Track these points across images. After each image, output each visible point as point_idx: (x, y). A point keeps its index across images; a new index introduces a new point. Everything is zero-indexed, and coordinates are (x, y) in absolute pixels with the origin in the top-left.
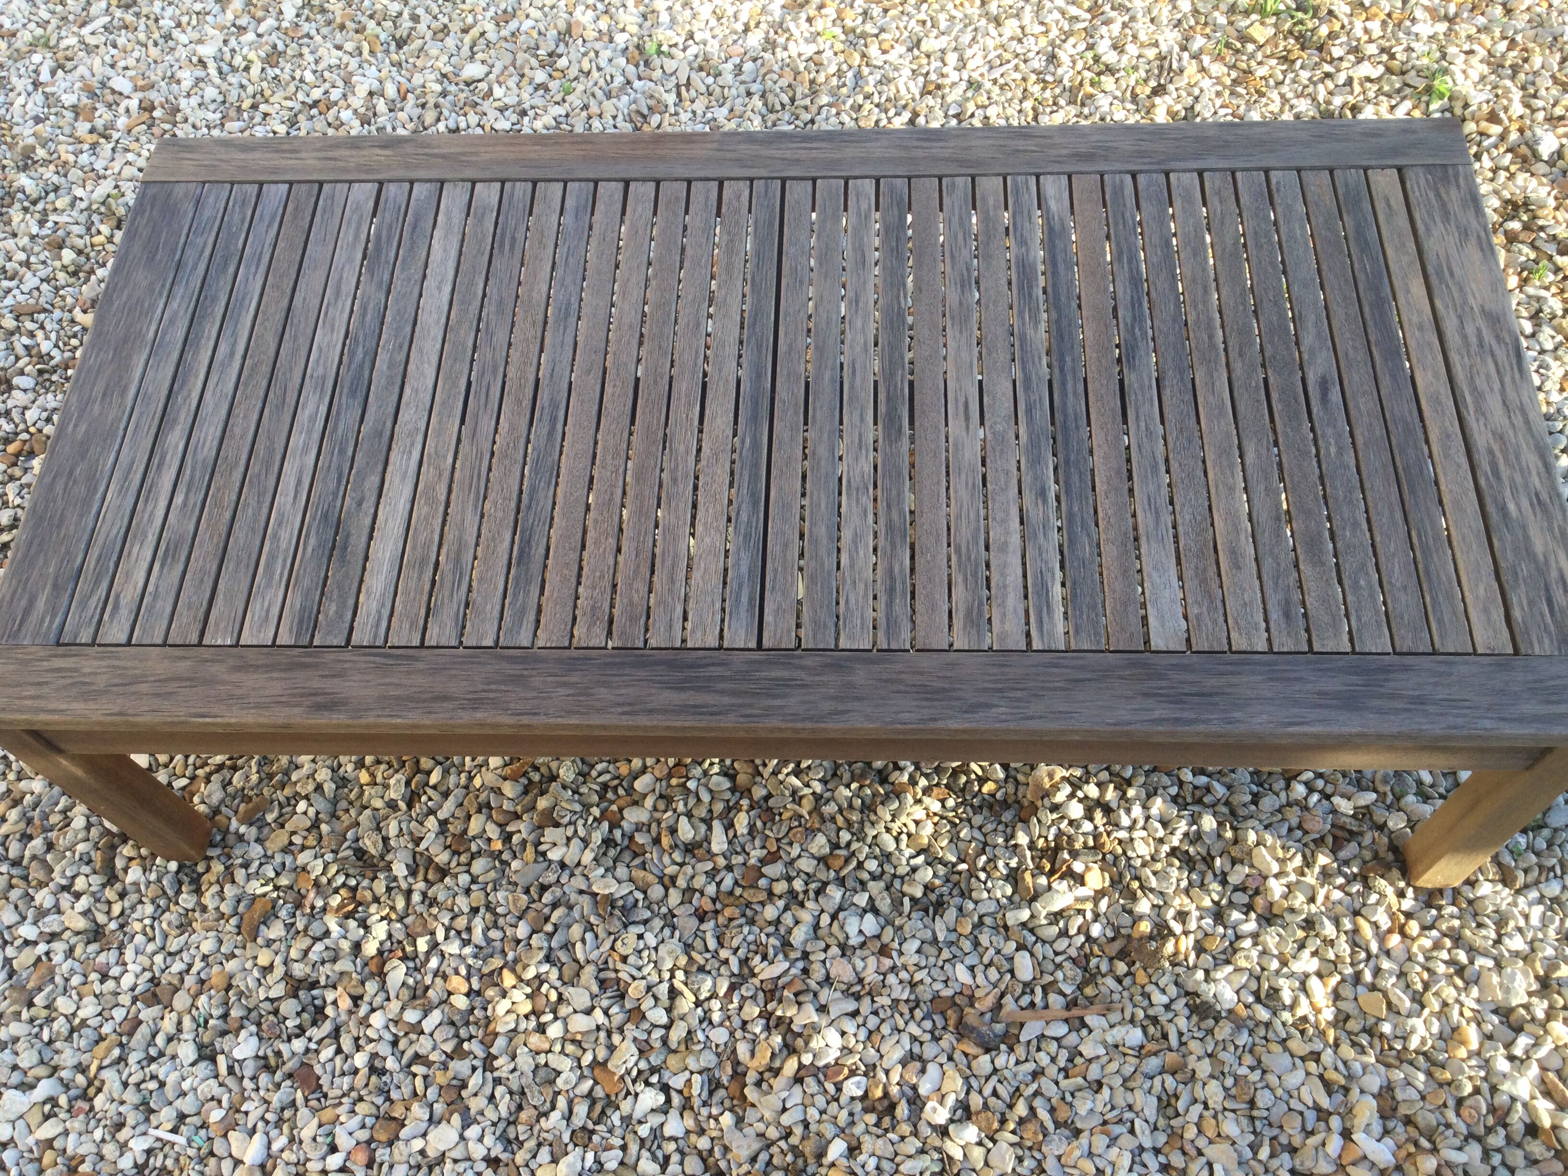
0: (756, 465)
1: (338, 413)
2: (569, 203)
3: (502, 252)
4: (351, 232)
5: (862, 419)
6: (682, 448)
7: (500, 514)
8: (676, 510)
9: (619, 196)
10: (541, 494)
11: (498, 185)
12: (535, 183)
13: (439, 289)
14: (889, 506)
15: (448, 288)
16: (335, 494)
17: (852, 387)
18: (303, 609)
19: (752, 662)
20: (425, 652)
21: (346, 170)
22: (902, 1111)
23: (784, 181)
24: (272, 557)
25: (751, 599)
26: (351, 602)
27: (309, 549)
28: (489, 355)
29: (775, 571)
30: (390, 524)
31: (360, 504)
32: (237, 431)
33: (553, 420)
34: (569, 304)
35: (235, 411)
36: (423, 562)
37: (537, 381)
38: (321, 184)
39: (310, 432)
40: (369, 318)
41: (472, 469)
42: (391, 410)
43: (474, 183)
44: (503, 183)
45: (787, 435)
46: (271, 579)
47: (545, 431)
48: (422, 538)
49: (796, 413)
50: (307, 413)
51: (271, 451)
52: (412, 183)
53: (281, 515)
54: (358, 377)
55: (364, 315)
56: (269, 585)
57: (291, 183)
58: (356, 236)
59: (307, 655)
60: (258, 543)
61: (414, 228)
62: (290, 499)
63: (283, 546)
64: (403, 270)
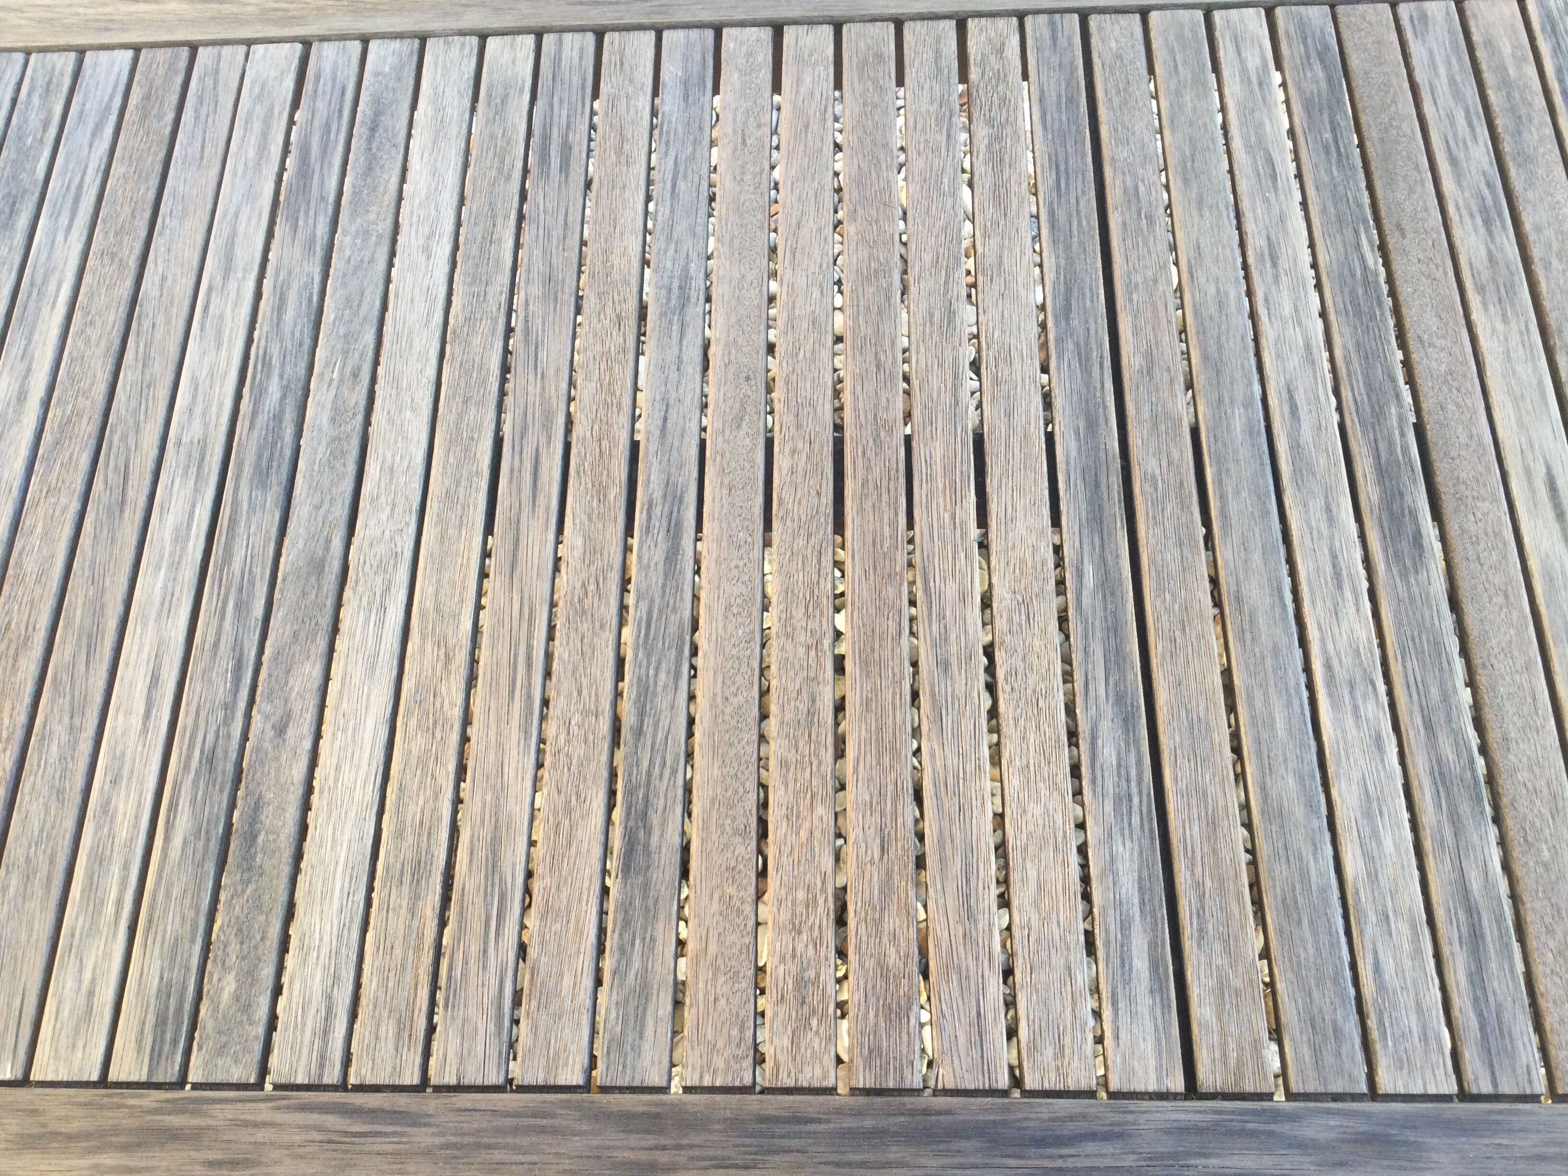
0: (1114, 629)
1: (233, 522)
2: (670, 71)
3: (544, 170)
4: (253, 140)
5: (1331, 519)
6: (951, 591)
7: (578, 750)
8: (957, 735)
9: (765, 55)
10: (662, 702)
11: (529, 40)
12: (600, 35)
13: (427, 252)
14: (1429, 726)
15: (443, 250)
16: (229, 707)
17: (1295, 446)
18: (164, 992)
19: (1182, 1130)
20: (431, 1103)
21: (238, 20)
23: (1084, 15)
24: (100, 860)
25: (1155, 964)
26: (268, 971)
27: (177, 841)
28: (534, 390)
29: (1199, 886)
30: (346, 776)
31: (281, 730)
32: (30, 565)
33: (674, 530)
34: (686, 278)
35: (27, 522)
36: (419, 869)
37: (635, 446)
38: (193, 48)
39: (175, 566)
40: (289, 316)
41: (514, 645)
42: (341, 512)
43: (483, 37)
44: (539, 35)
45: (1171, 556)
46: (97, 911)
47: (658, 555)
48: (413, 812)
49: (1184, 506)
50: (171, 521)
51: (97, 609)
52: (365, 41)
53: (119, 759)
54: (271, 442)
55: (280, 308)
56: (92, 930)
57: (137, 49)
58: (263, 147)
59: (178, 1108)
60: (70, 824)
61: (373, 130)
62: (136, 721)
63: (123, 833)
64: (354, 213)
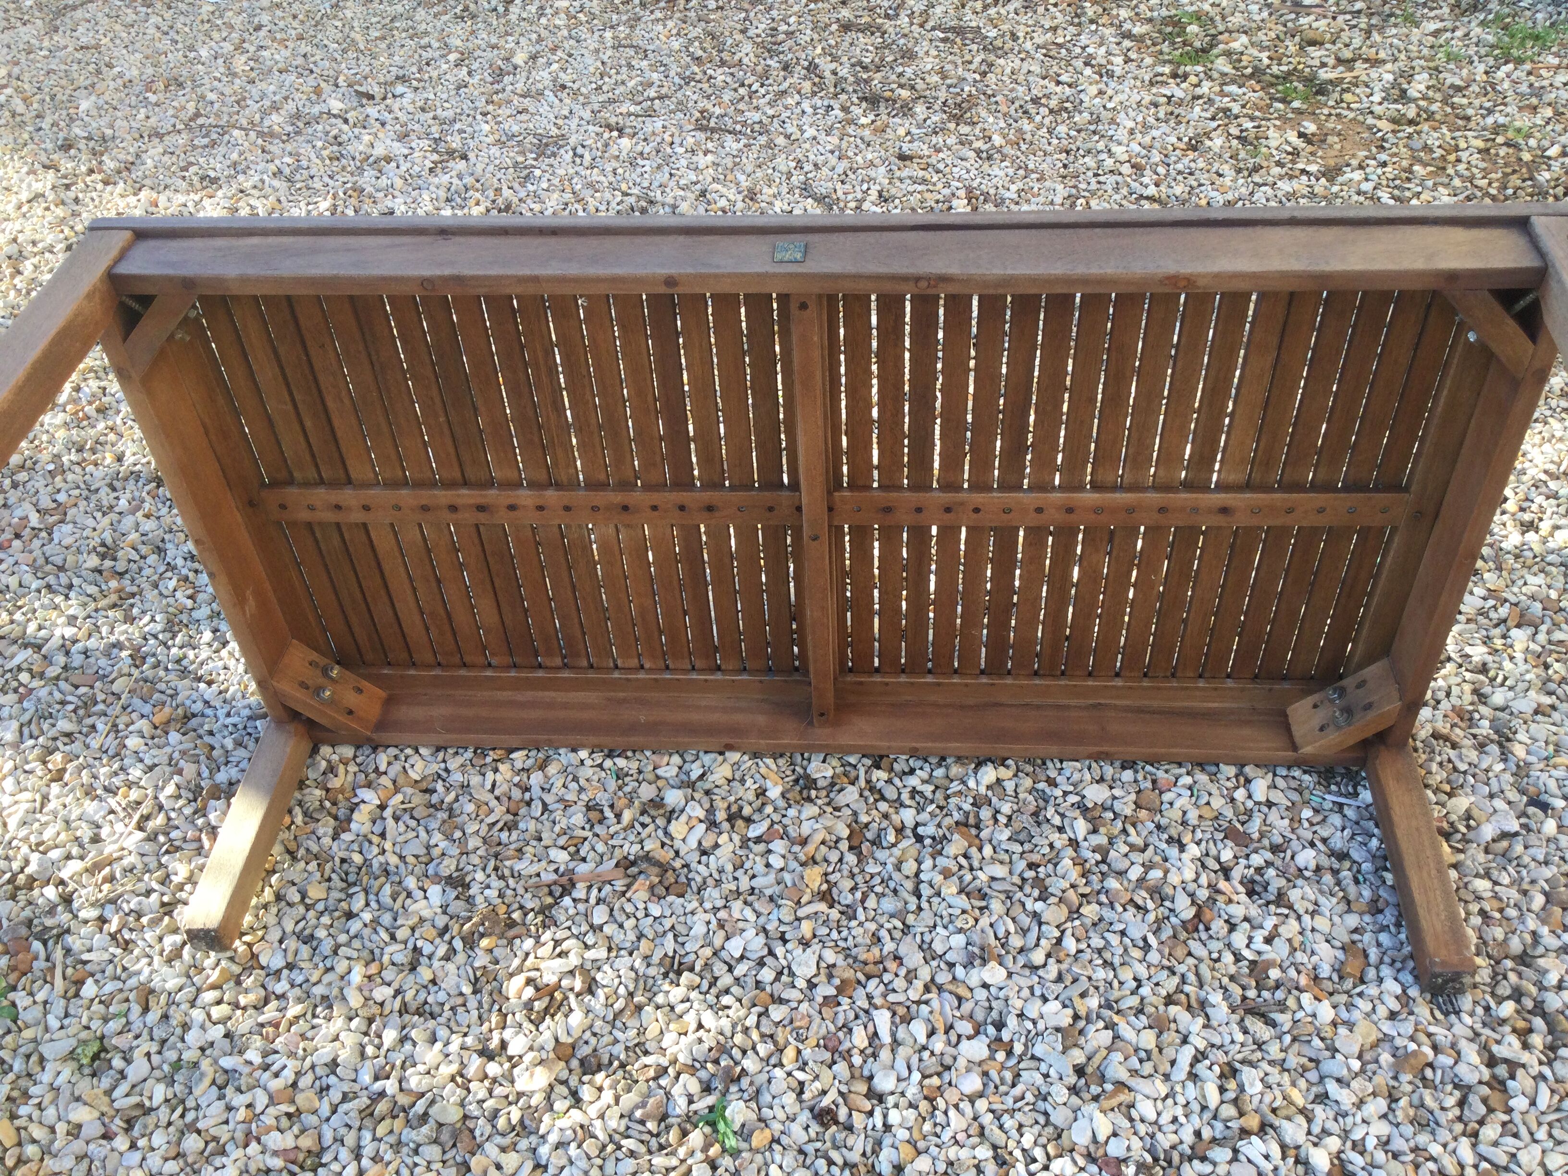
22: (721, 816)
